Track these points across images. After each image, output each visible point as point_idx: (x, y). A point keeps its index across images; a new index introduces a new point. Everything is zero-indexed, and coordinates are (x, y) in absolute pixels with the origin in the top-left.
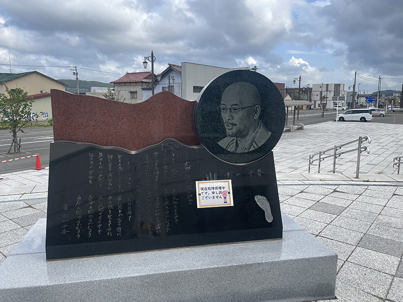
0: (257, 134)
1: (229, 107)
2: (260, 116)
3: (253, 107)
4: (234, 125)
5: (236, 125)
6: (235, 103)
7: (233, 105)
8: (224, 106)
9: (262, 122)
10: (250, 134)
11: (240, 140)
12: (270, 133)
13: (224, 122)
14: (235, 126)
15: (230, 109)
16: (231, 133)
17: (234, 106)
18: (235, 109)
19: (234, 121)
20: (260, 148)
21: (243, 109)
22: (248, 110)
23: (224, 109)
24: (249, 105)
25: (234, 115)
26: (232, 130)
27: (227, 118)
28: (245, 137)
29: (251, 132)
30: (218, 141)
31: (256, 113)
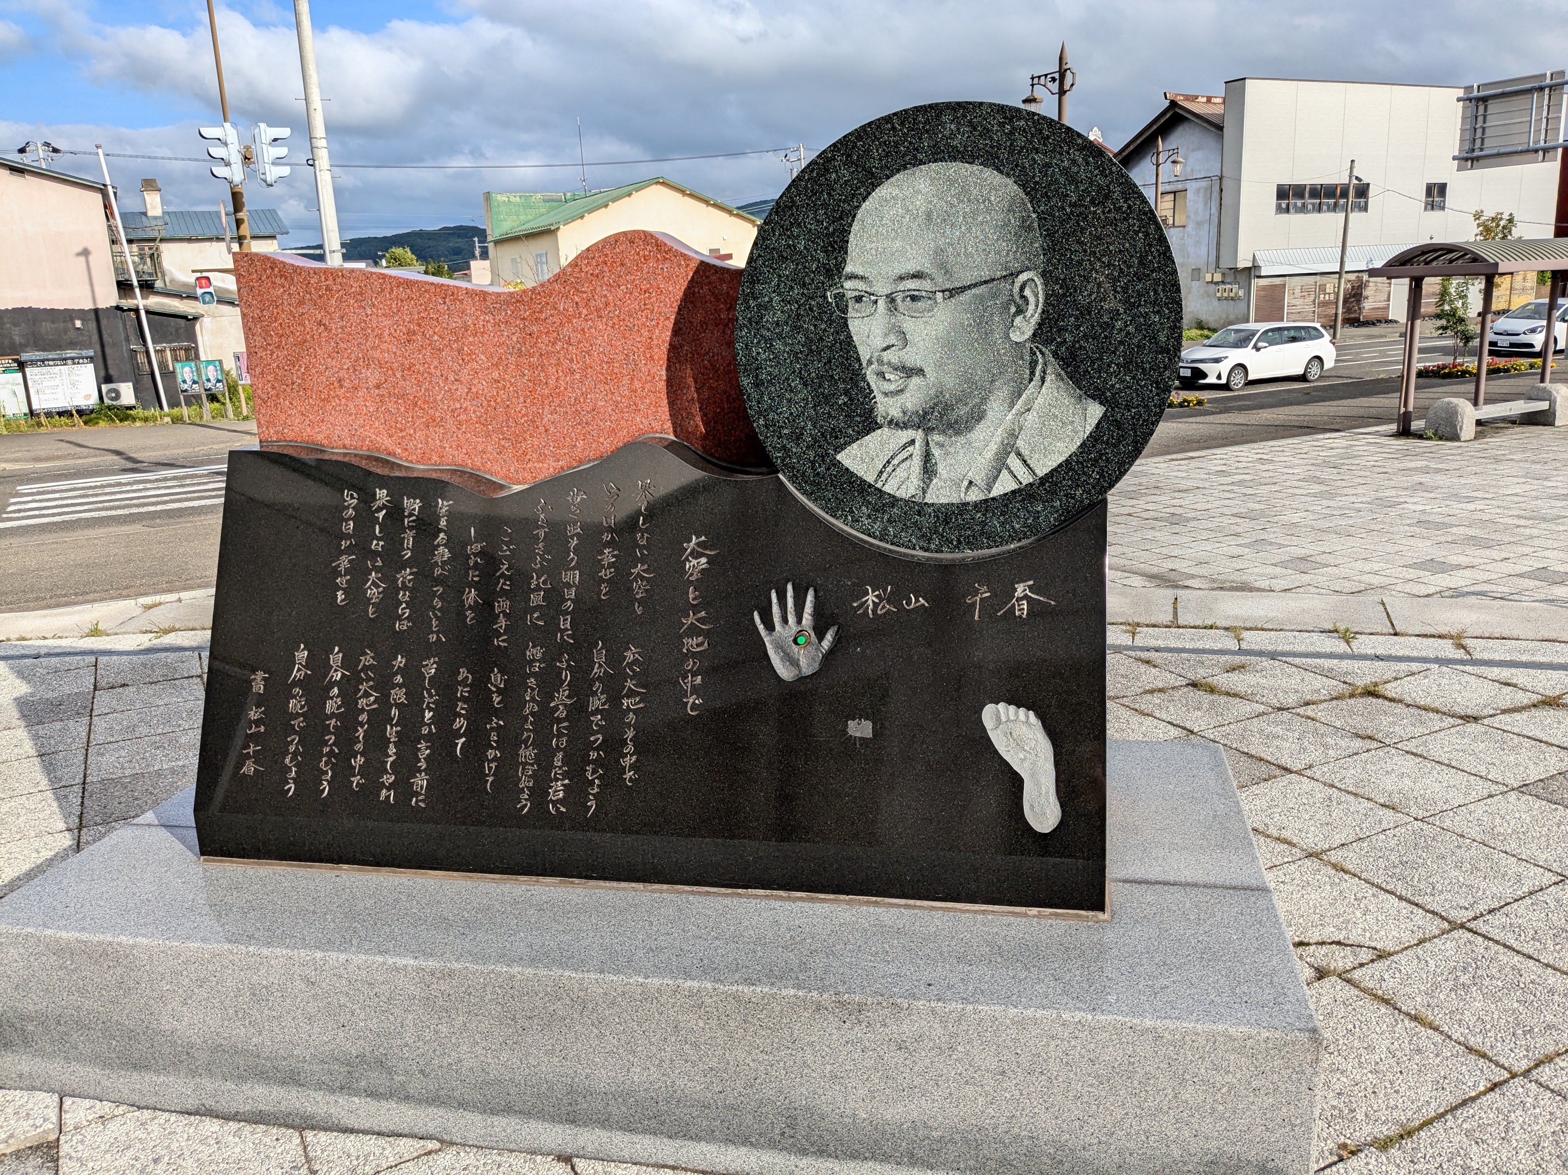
0: (1030, 416)
1: (882, 288)
2: (1040, 325)
3: (1005, 286)
4: (910, 372)
5: (920, 372)
6: (912, 267)
7: (901, 278)
8: (860, 285)
9: (1055, 354)
10: (990, 414)
11: (941, 445)
12: (1095, 411)
13: (864, 356)
14: (916, 380)
15: (891, 299)
16: (895, 412)
17: (911, 284)
18: (914, 298)
19: (912, 357)
20: (1043, 480)
21: (952, 293)
22: (981, 298)
23: (859, 299)
24: (986, 274)
25: (908, 325)
26: (900, 399)
27: (880, 343)
28: (969, 429)
29: (995, 408)
30: (840, 448)
31: (1020, 311)
